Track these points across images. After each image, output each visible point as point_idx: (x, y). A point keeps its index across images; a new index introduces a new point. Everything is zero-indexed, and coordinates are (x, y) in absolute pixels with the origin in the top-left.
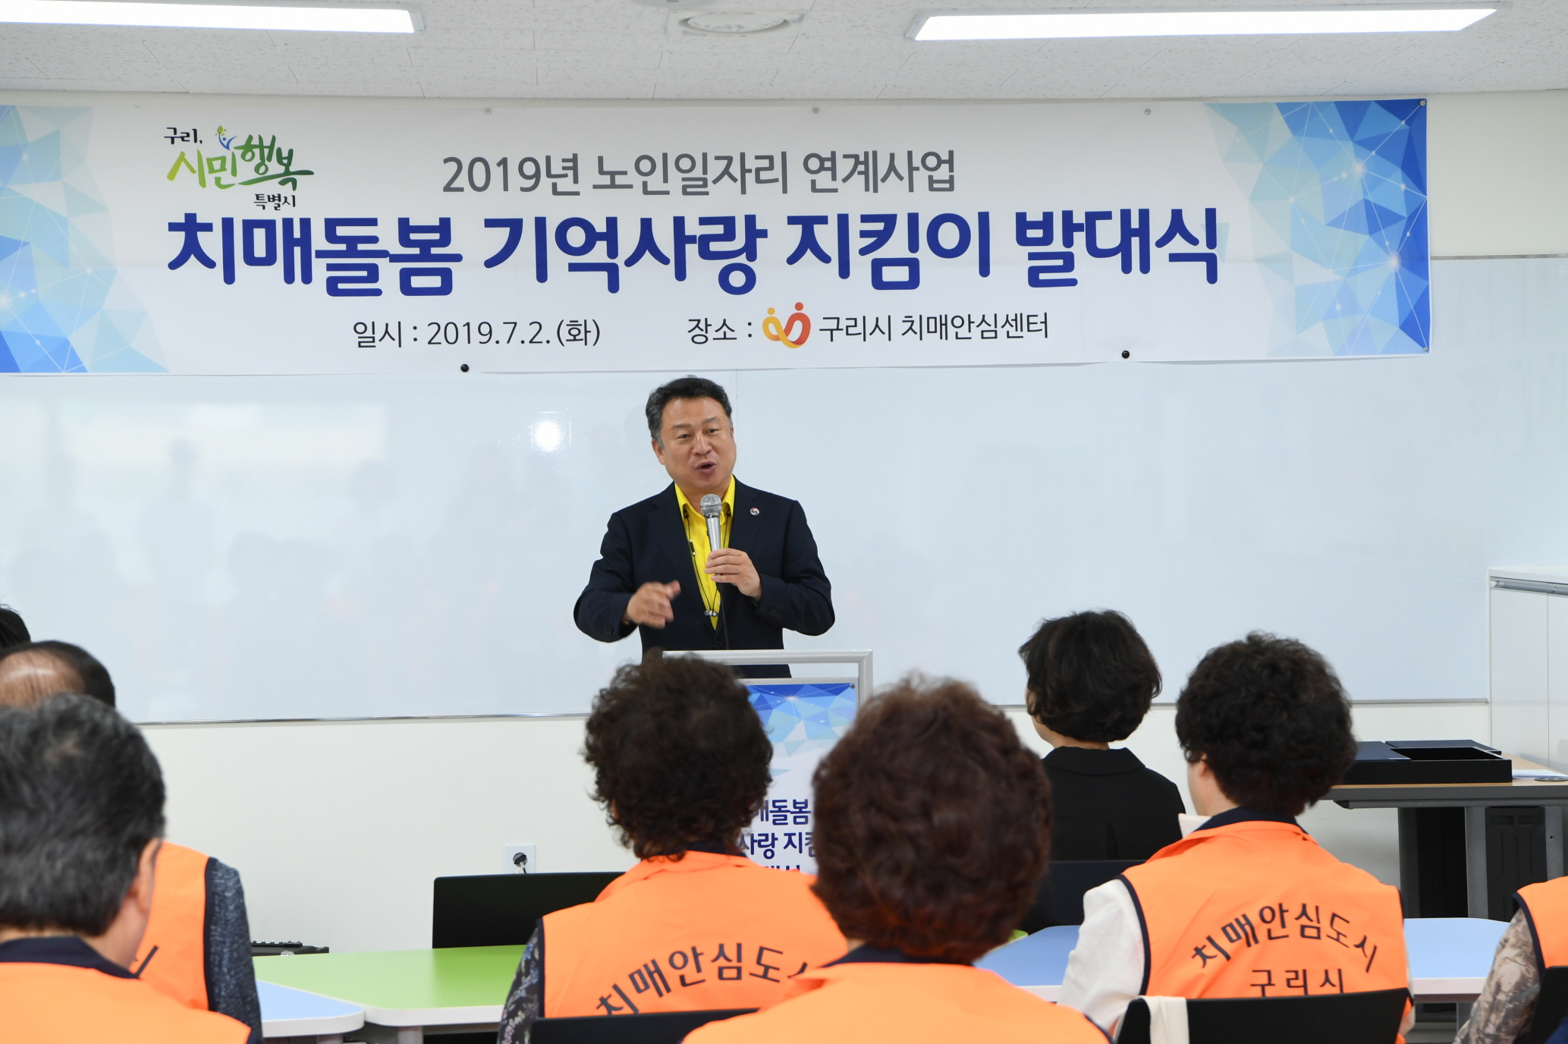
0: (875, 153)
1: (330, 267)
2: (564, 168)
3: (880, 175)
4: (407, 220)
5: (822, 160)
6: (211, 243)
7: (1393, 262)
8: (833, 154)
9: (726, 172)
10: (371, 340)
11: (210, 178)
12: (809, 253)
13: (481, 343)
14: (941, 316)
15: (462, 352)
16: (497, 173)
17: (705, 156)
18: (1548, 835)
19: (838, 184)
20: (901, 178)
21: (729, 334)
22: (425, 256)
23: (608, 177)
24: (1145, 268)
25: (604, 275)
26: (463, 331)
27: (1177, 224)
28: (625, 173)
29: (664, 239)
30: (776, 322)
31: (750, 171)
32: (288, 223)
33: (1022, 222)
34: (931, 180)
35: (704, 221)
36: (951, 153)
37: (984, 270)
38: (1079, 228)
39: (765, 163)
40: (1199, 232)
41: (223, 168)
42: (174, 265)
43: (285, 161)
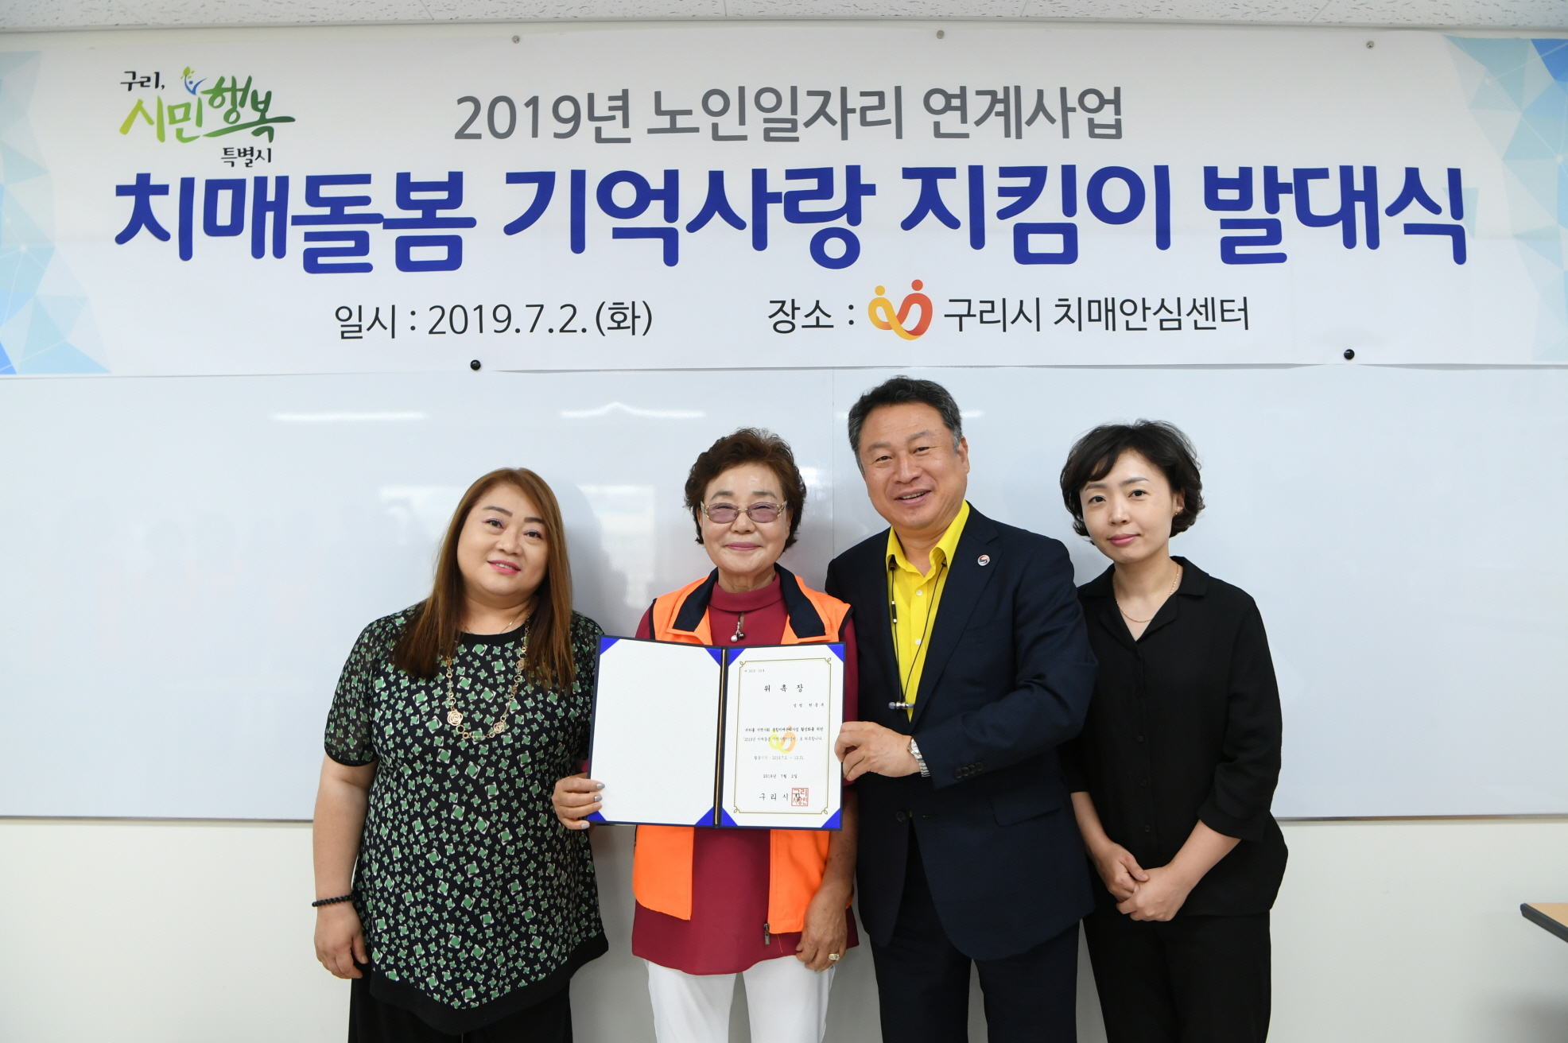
0: (1018, 89)
1: (309, 237)
2: (611, 108)
3: (1025, 116)
4: (408, 175)
5: (948, 97)
6: (165, 210)
8: (963, 89)
9: (822, 112)
10: (357, 329)
11: (170, 130)
12: (930, 214)
13: (496, 331)
14: (1106, 299)
15: (473, 344)
16: (524, 115)
17: (794, 90)
19: (969, 127)
20: (1052, 120)
21: (824, 321)
22: (430, 221)
23: (667, 118)
24: (1373, 242)
25: (658, 244)
26: (473, 317)
27: (1413, 187)
28: (689, 112)
29: (740, 198)
30: (887, 305)
31: (853, 111)
32: (261, 183)
33: (1212, 180)
34: (1092, 125)
35: (791, 174)
36: (1117, 91)
37: (1163, 241)
38: (1286, 188)
39: (874, 100)
40: (1441, 197)
41: (186, 118)
42: (122, 239)
43: (261, 106)
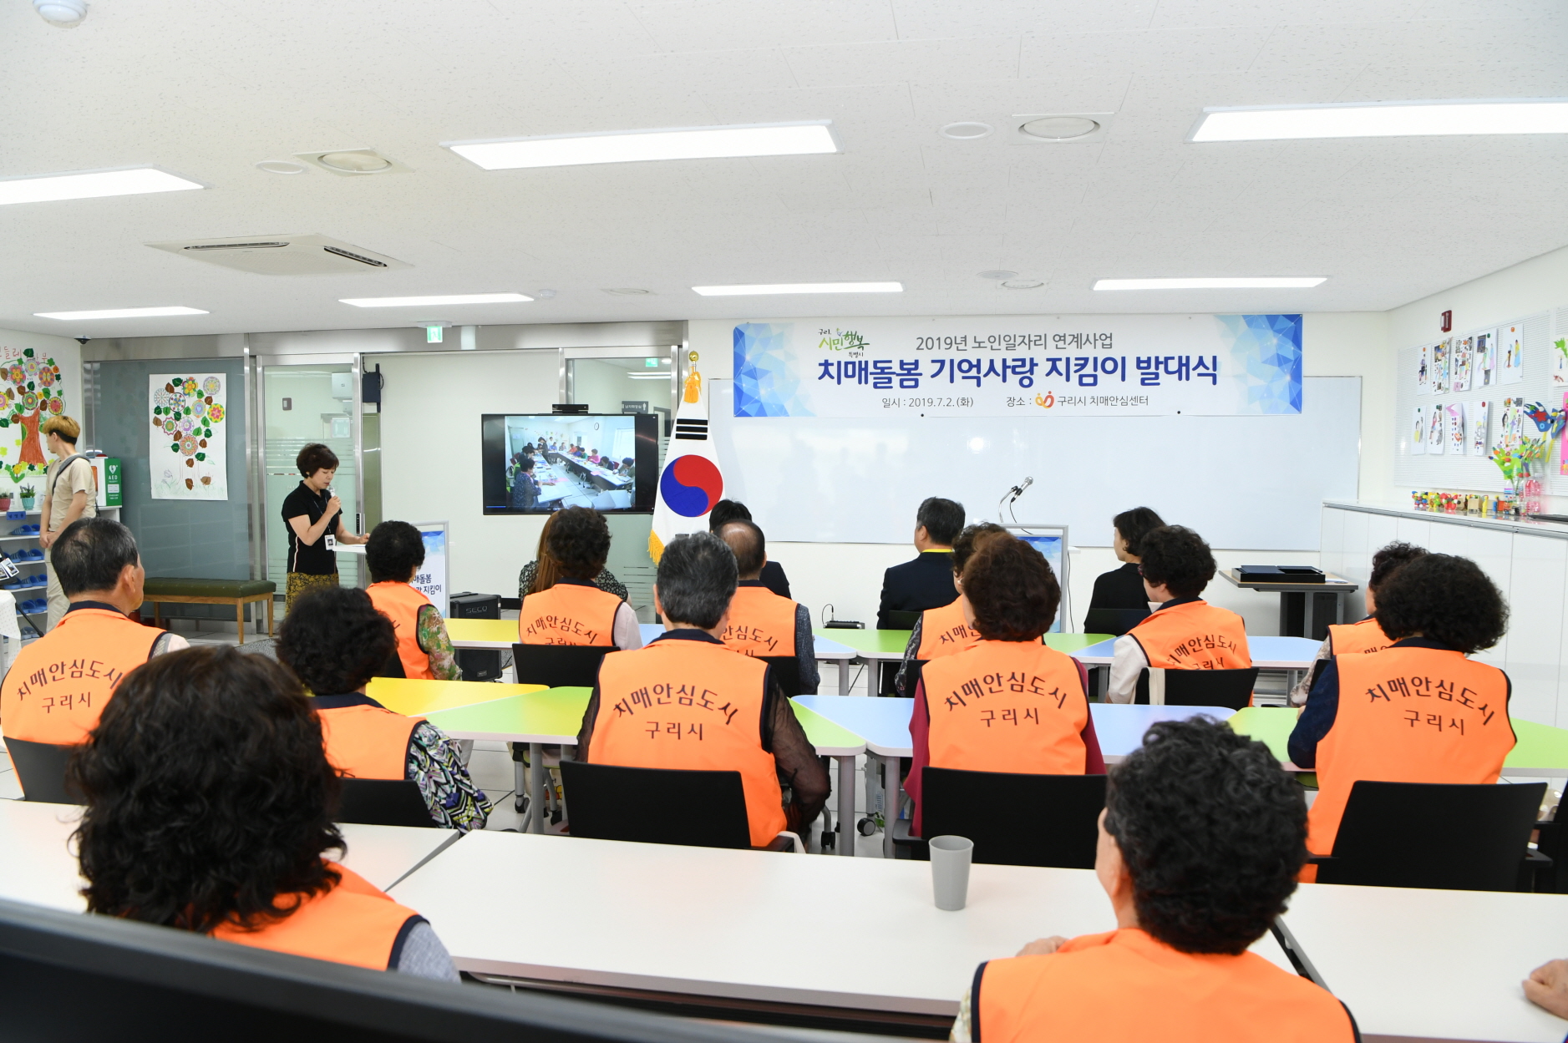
0: (1081, 334)
1: (875, 378)
2: (961, 340)
3: (1083, 343)
4: (903, 361)
5: (1060, 337)
6: (833, 370)
7: (1288, 378)
8: (1065, 333)
9: (1023, 341)
10: (888, 405)
11: (833, 347)
12: (1054, 372)
13: (928, 406)
14: (1106, 397)
15: (922, 409)
16: (936, 343)
17: (1015, 336)
18: (1338, 604)
19: (1066, 346)
20: (1092, 343)
21: (1023, 403)
22: (909, 374)
23: (978, 343)
24: (1188, 379)
25: (975, 380)
27: (1201, 362)
28: (984, 342)
29: (999, 367)
30: (1041, 398)
31: (1032, 341)
32: (860, 362)
33: (1139, 361)
34: (1103, 345)
35: (1014, 360)
36: (1111, 334)
37: (1123, 379)
38: (1161, 363)
39: (1038, 338)
40: (1210, 365)
41: (838, 342)
42: (820, 378)
43: (860, 340)
